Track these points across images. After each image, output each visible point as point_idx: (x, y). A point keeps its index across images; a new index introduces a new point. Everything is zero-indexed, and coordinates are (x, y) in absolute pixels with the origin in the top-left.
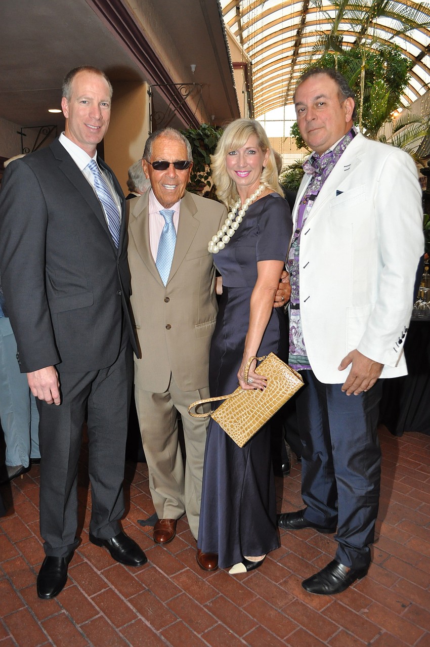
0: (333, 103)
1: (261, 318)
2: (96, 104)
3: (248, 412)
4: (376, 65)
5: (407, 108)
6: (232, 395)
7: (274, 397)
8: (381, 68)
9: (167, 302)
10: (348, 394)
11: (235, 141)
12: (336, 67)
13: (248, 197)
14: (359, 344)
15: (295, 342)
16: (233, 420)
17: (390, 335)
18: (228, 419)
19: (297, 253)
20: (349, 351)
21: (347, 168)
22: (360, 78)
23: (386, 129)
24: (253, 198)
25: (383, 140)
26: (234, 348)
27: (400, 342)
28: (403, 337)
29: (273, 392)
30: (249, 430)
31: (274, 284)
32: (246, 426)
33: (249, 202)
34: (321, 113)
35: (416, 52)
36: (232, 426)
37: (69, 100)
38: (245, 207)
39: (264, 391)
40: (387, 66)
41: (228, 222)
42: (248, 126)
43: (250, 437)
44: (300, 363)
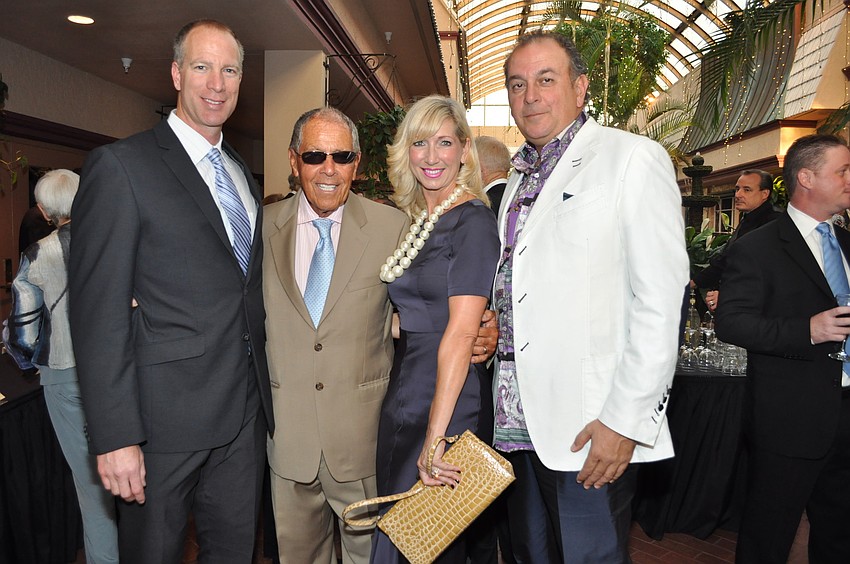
0: (562, 80)
1: (453, 379)
2: (217, 70)
3: (432, 519)
4: (625, 37)
5: (666, 91)
6: (409, 494)
7: (471, 497)
8: (631, 42)
9: (317, 350)
10: (586, 487)
11: (422, 126)
12: (574, 40)
13: (439, 203)
14: (602, 413)
15: (506, 409)
16: (409, 531)
17: (646, 398)
18: (403, 529)
19: (508, 280)
20: (588, 422)
21: (577, 163)
22: (603, 53)
23: (638, 117)
24: (446, 204)
25: (635, 130)
26: (413, 421)
27: (661, 408)
28: (664, 402)
29: (470, 490)
30: (433, 547)
31: (472, 329)
32: (429, 541)
33: (439, 210)
34: (547, 94)
35: (675, 23)
36: (408, 541)
37: (181, 64)
38: (434, 218)
39: (455, 490)
40: (639, 41)
41: (410, 237)
42: (442, 107)
43: (434, 558)
44: (513, 440)
